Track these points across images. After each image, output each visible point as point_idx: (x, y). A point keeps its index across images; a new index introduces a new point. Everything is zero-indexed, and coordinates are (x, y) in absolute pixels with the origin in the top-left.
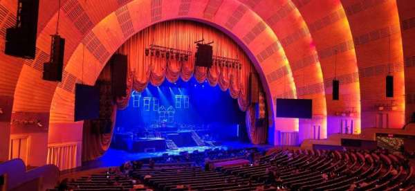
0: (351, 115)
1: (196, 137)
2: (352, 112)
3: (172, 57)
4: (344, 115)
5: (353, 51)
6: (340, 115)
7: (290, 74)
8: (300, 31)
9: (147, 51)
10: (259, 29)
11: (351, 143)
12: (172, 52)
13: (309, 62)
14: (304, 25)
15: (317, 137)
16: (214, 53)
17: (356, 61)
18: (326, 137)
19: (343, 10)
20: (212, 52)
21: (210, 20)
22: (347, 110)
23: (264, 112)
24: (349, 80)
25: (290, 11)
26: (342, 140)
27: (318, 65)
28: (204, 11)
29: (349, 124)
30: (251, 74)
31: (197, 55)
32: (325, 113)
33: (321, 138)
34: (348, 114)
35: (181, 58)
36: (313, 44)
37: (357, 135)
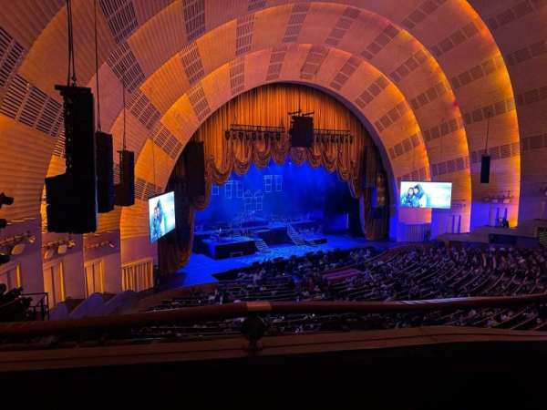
0: (507, 201)
1: (293, 234)
2: (508, 197)
3: (260, 138)
4: (496, 201)
5: (514, 113)
6: (490, 201)
7: (422, 145)
8: (439, 86)
9: (227, 133)
10: (377, 87)
11: (502, 239)
12: (260, 132)
13: (448, 128)
14: (443, 77)
15: (456, 231)
16: (316, 126)
17: (517, 126)
18: (468, 231)
19: (501, 59)
20: (312, 124)
21: (308, 81)
22: (501, 194)
23: (383, 199)
24: (506, 153)
25: (424, 60)
26: (490, 235)
27: (462, 133)
28: (302, 70)
29: (502, 215)
30: (366, 148)
31: (291, 131)
32: (469, 198)
33: (463, 230)
34: (501, 199)
35: (271, 136)
36: (455, 104)
37: (511, 229)
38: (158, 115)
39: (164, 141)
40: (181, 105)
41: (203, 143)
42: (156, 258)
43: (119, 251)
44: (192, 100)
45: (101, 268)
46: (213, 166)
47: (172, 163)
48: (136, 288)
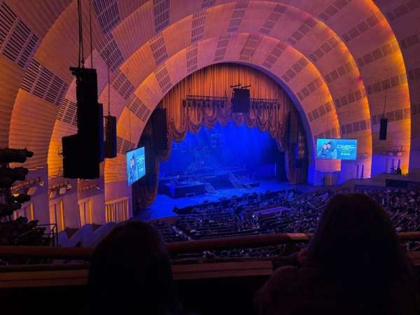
0: (400, 154)
1: (234, 180)
2: (401, 151)
3: (209, 106)
4: (391, 154)
5: (406, 84)
6: (387, 155)
7: (334, 111)
8: (348, 65)
9: (184, 102)
10: (299, 66)
11: (396, 183)
12: (209, 101)
13: (354, 97)
14: (351, 58)
15: (359, 177)
16: (251, 96)
17: (409, 96)
18: (370, 177)
19: (396, 43)
20: (249, 95)
21: (246, 61)
22: (395, 148)
23: (303, 152)
24: (399, 116)
25: (336, 44)
26: (387, 180)
27: (365, 100)
28: (241, 53)
29: (396, 165)
30: (290, 113)
31: (233, 100)
32: (370, 151)
33: (365, 177)
34: (395, 153)
35: (217, 104)
36: (360, 78)
37: (404, 176)
38: (133, 89)
39: (137, 108)
40: (150, 81)
41: (165, 109)
42: (131, 197)
43: (104, 192)
44: (158, 77)
45: (90, 205)
46: (174, 127)
47: (143, 125)
48: (116, 220)
